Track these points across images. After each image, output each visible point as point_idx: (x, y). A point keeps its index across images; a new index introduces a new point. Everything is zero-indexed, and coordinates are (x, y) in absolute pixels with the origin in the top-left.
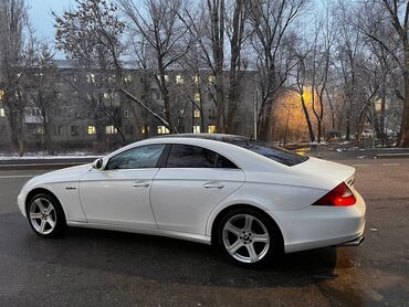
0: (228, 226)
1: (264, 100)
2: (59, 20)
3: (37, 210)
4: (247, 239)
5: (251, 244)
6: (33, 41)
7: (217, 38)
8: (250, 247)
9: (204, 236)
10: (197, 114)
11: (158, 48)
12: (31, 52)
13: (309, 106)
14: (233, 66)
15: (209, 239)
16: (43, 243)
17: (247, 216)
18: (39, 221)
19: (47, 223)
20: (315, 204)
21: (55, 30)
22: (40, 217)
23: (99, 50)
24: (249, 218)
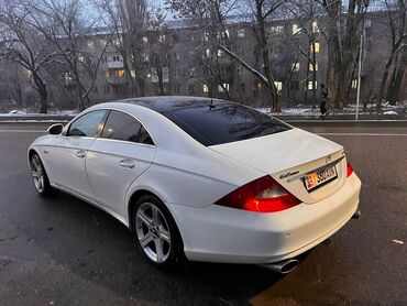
4: (156, 233)
5: (159, 240)
8: (158, 244)
9: (125, 220)
15: (128, 224)
17: (153, 206)
19: (41, 183)
24: (155, 208)
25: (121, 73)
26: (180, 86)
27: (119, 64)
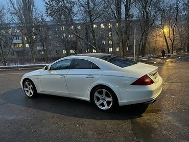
0: (96, 94)
1: (142, 34)
2: (46, 3)
3: (27, 87)
4: (104, 100)
5: (106, 102)
6: (36, 13)
7: (118, 5)
8: (105, 103)
9: (87, 98)
10: (111, 42)
11: (90, 12)
12: (36, 19)
13: (167, 36)
14: (126, 18)
15: (89, 99)
16: (29, 100)
17: (103, 90)
18: (28, 91)
19: (31, 92)
20: (132, 84)
21: (45, 8)
22: (28, 89)
23: (64, 15)
24: (104, 91)
25: (21, 45)
26: (51, 51)
27: (19, 41)
